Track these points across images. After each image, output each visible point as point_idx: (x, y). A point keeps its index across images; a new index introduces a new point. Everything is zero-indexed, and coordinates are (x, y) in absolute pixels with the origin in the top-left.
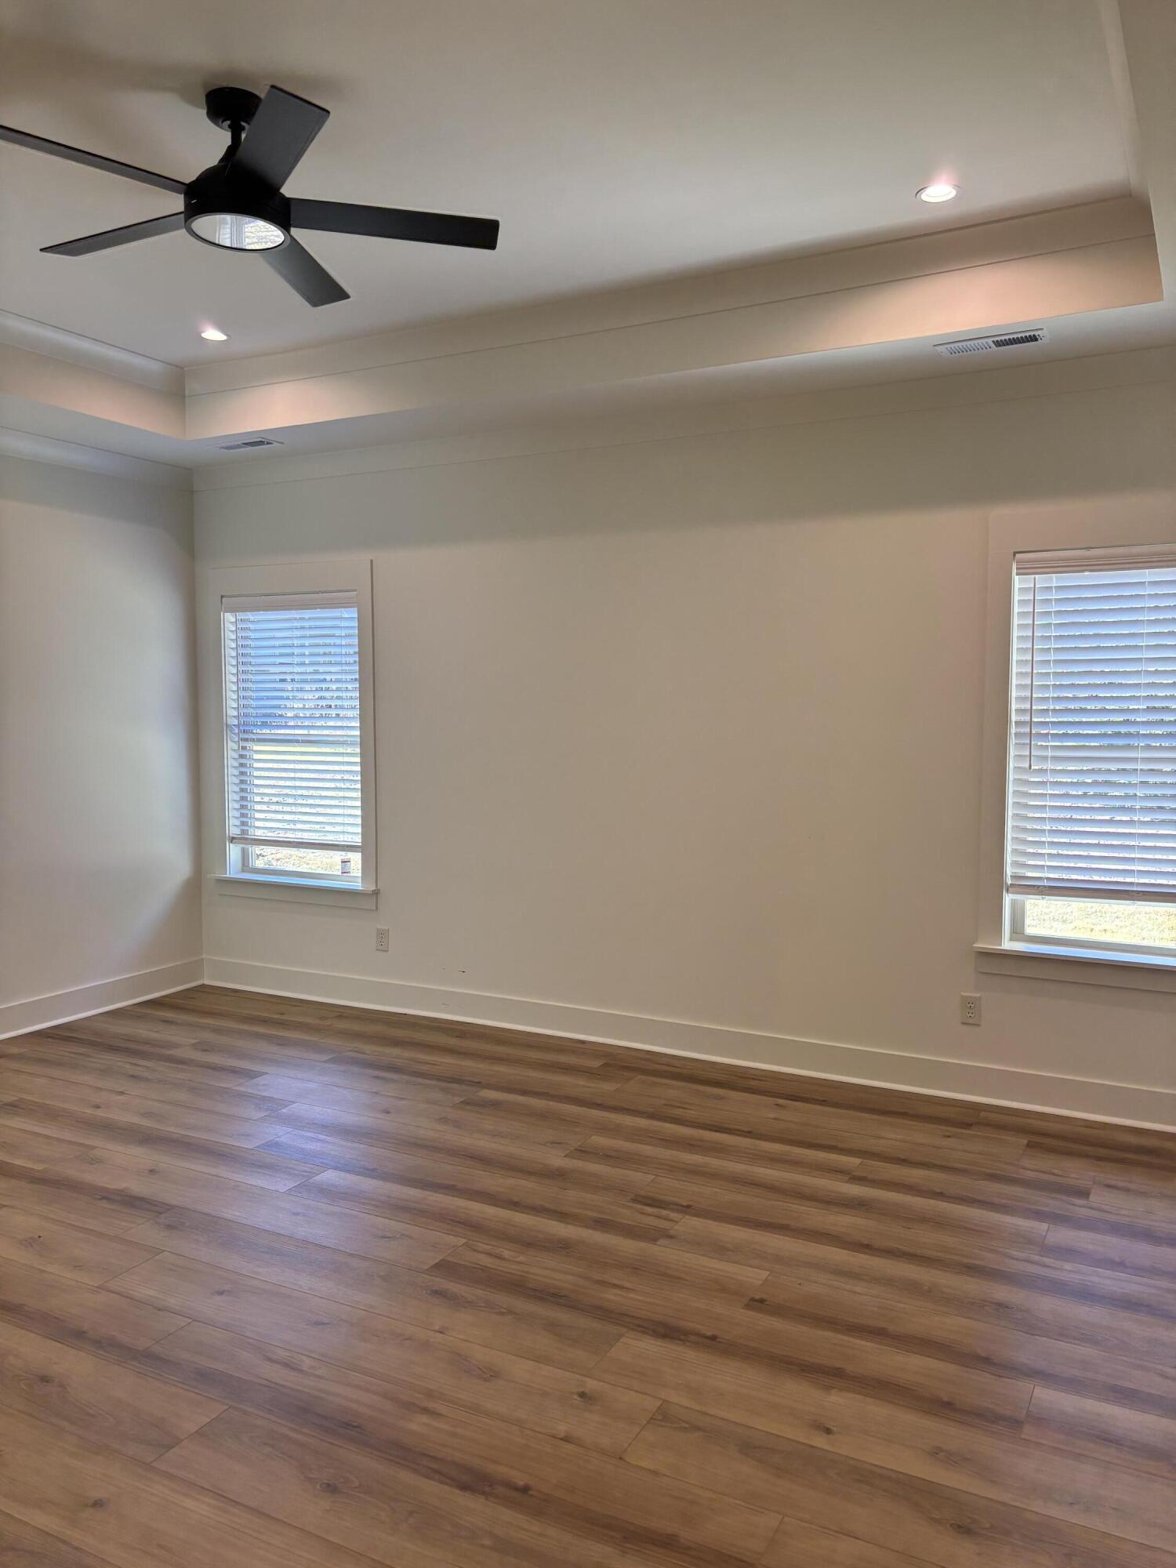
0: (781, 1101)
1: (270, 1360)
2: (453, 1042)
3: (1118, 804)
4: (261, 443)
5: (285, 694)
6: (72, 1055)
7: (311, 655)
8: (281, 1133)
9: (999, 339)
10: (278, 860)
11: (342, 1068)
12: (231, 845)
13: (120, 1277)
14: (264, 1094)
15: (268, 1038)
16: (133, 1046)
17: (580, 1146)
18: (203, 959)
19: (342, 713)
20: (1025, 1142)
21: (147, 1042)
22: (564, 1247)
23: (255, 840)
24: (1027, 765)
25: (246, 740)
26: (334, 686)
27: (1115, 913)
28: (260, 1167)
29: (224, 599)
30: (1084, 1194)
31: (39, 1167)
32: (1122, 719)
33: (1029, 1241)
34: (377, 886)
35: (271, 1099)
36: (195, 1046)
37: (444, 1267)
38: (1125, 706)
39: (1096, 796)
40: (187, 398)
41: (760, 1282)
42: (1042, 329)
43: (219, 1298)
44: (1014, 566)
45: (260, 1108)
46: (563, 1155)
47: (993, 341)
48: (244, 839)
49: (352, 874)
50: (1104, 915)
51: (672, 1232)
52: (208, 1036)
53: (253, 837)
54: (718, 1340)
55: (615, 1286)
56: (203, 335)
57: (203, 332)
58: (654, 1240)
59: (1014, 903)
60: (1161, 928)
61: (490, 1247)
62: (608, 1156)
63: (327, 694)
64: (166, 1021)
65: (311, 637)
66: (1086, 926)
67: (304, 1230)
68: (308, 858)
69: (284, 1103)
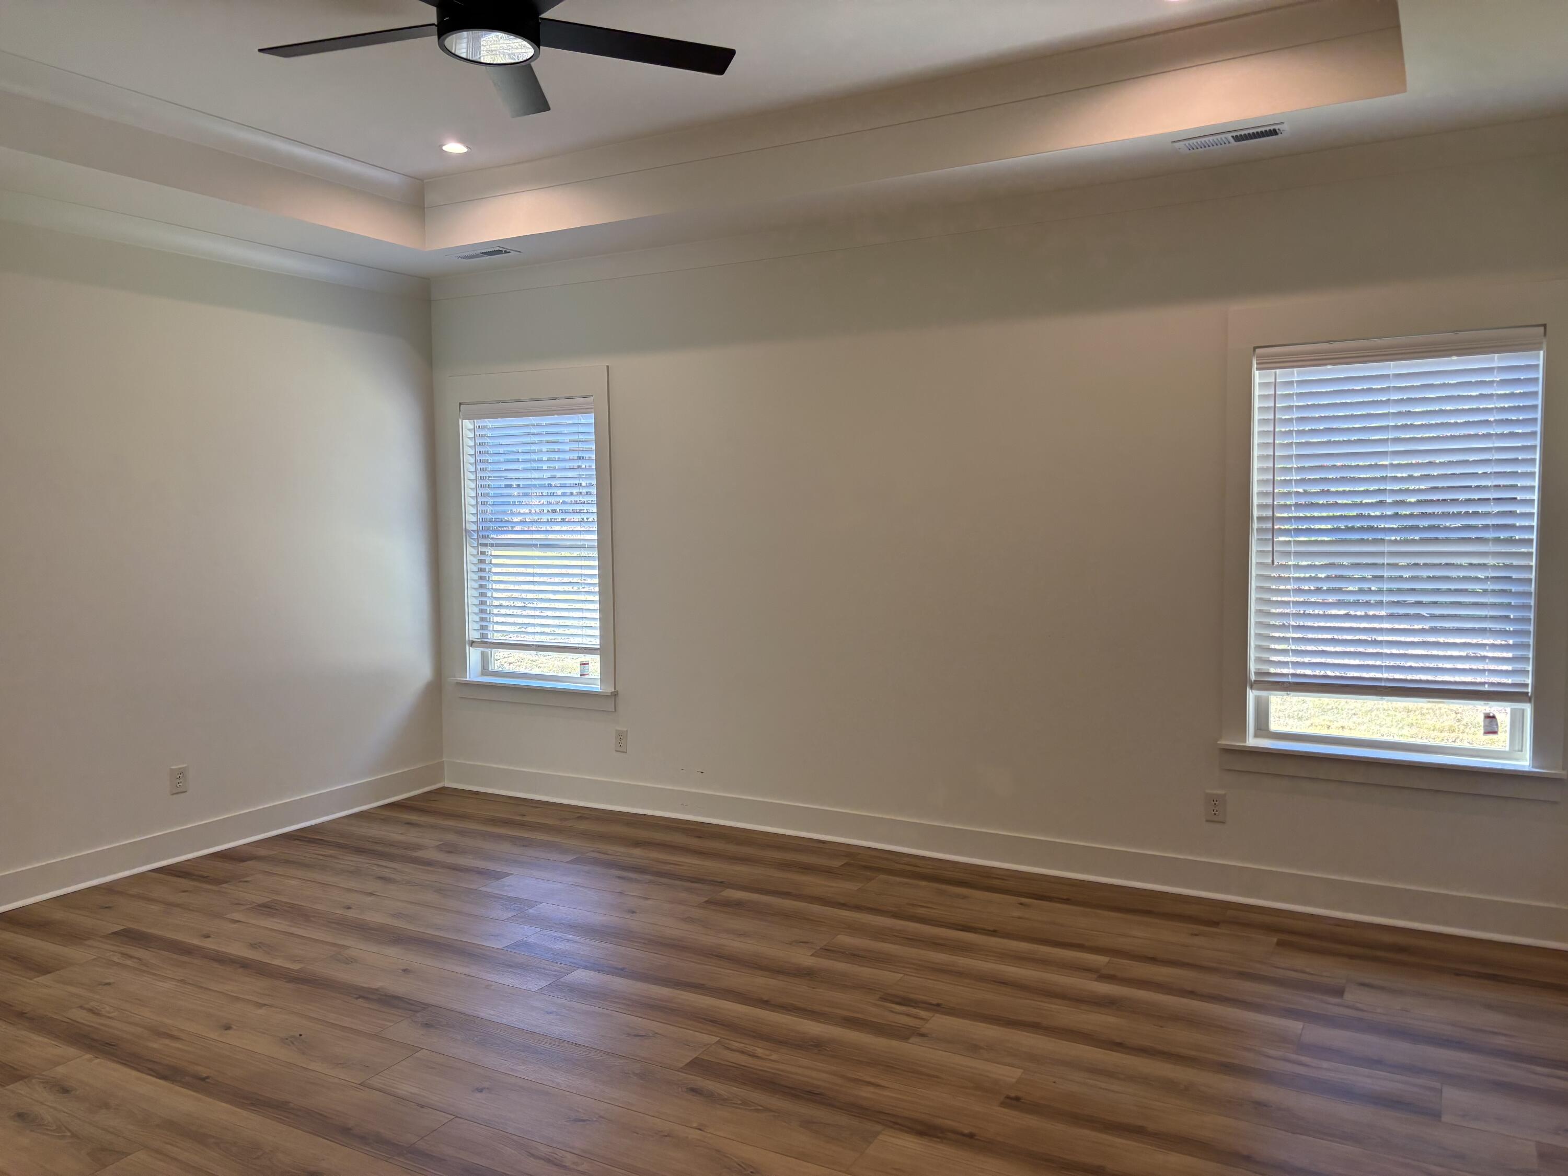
0: (1024, 900)
1: (532, 1155)
2: (694, 842)
3: (1352, 598)
4: (499, 252)
5: (511, 500)
6: (321, 857)
7: (549, 460)
8: (528, 933)
9: (1238, 133)
10: (510, 663)
11: (586, 868)
12: (470, 648)
13: (380, 1074)
14: (510, 894)
15: (514, 840)
16: (378, 848)
17: (825, 945)
18: (443, 761)
19: (568, 518)
20: (1275, 940)
21: (392, 844)
22: (816, 1046)
23: (494, 643)
24: (1270, 561)
25: (486, 545)
26: (559, 492)
27: (1352, 710)
28: (511, 966)
29: (462, 406)
30: (1339, 992)
31: (296, 967)
32: (1355, 514)
33: (1283, 1039)
34: (615, 688)
35: (517, 900)
36: (439, 848)
37: (697, 1065)
38: (1358, 500)
39: (1330, 591)
40: (426, 209)
41: (1014, 1080)
42: (1282, 123)
43: (478, 1095)
44: (1254, 362)
45: (507, 909)
46: (810, 954)
47: (1233, 137)
48: (483, 643)
49: (590, 677)
50: (1340, 711)
51: (923, 1031)
52: (451, 837)
53: (491, 641)
54: (976, 1137)
55: (869, 1083)
56: (445, 148)
57: (444, 145)
58: (905, 1038)
59: (1258, 701)
60: (1400, 725)
61: (742, 1045)
62: (854, 955)
63: (552, 499)
64: (410, 824)
65: (548, 442)
66: (1323, 723)
67: (559, 1029)
68: (539, 662)
69: (531, 904)
